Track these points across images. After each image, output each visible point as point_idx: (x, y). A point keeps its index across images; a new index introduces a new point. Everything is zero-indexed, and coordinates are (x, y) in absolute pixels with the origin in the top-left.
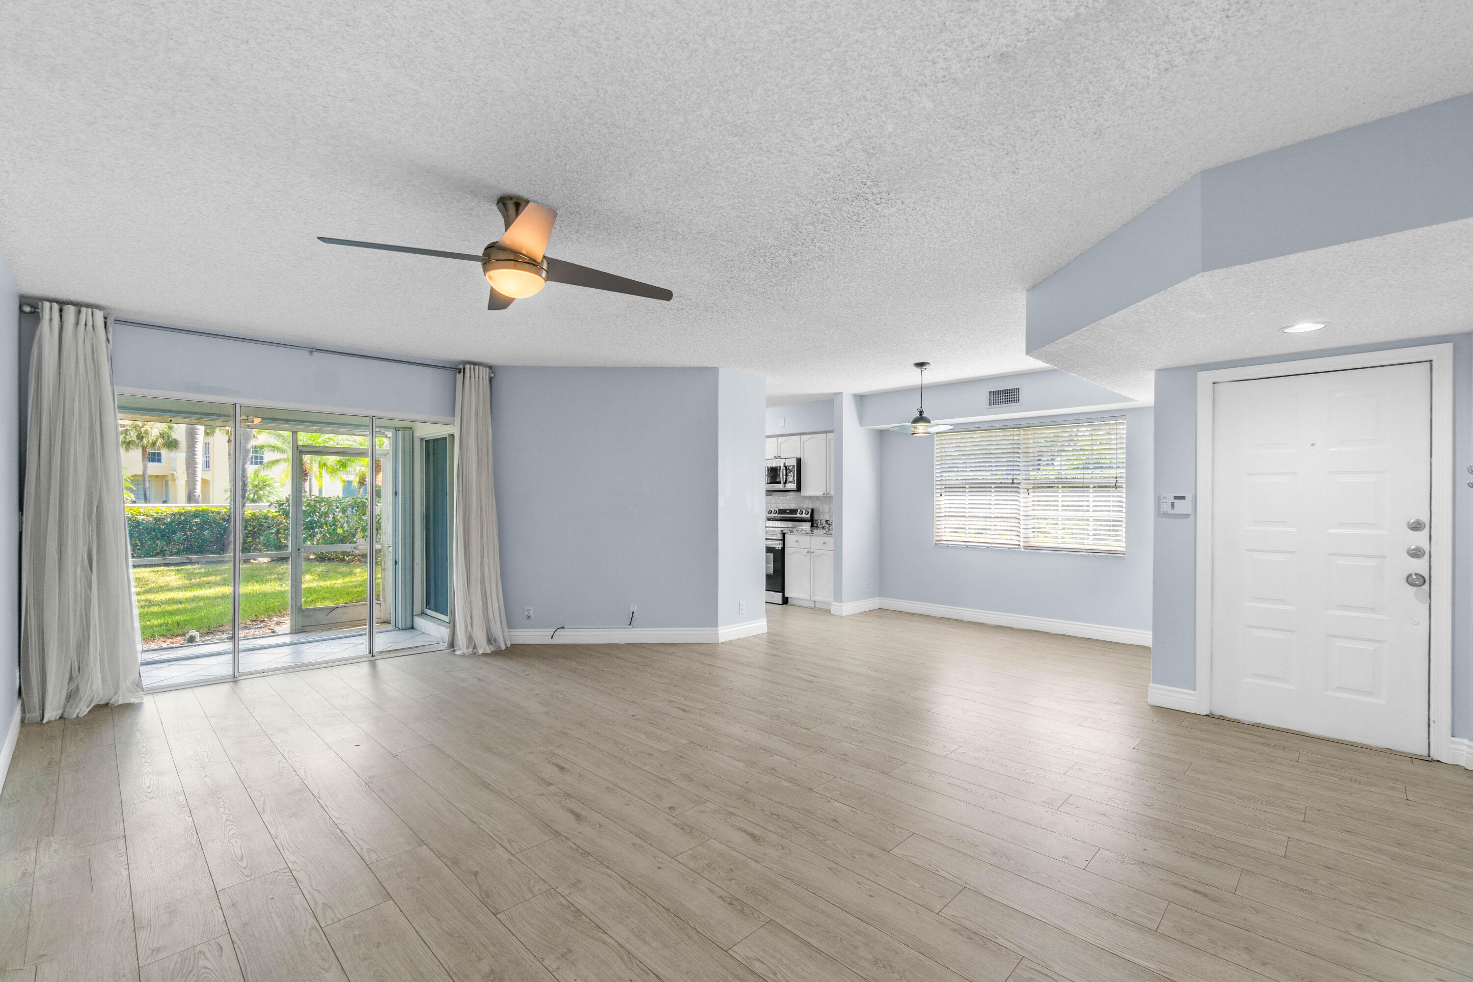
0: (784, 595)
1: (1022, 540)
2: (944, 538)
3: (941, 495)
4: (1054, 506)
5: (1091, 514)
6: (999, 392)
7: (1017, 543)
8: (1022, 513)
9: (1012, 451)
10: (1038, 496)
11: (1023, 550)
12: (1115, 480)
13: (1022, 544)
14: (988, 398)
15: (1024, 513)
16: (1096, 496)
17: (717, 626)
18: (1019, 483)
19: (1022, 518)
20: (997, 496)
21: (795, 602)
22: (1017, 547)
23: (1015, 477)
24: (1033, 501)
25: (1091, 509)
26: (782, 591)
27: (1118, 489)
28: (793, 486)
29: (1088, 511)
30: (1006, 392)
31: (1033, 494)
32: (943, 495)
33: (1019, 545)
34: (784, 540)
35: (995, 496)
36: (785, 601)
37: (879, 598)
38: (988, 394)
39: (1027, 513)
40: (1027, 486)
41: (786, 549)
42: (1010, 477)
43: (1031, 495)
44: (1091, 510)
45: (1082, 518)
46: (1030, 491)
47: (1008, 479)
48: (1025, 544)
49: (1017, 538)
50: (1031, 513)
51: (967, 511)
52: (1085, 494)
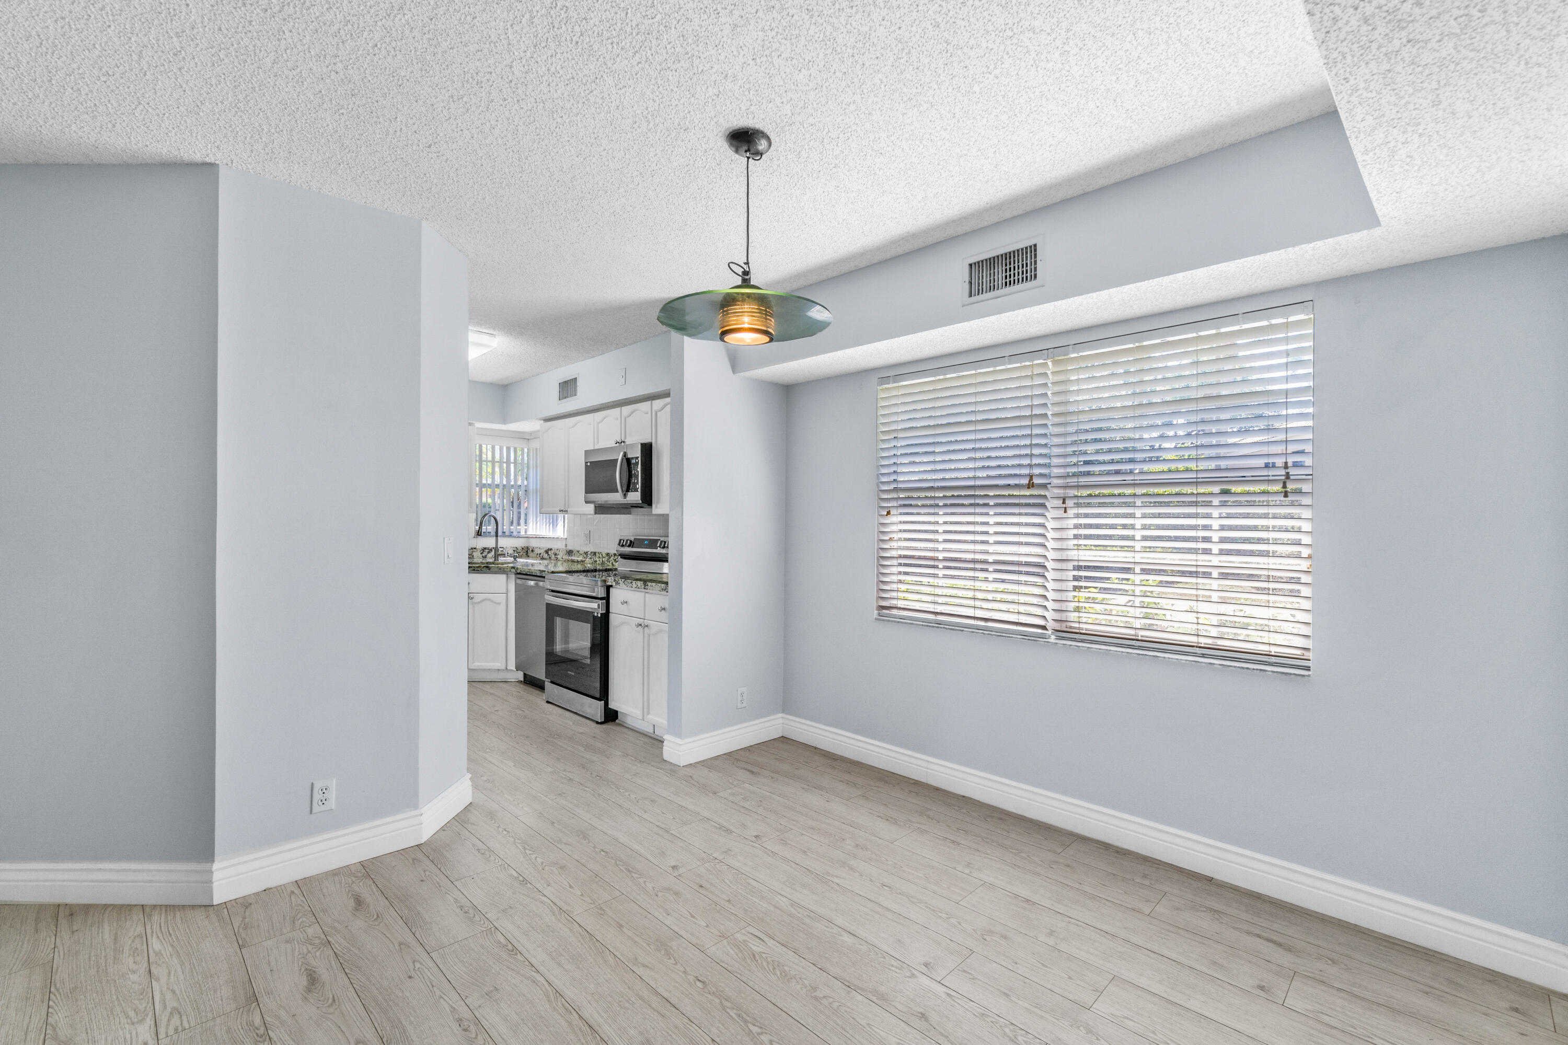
0: (606, 704)
1: (1050, 615)
2: (901, 604)
3: (888, 513)
4: (1125, 527)
5: (1215, 561)
6: (991, 262)
7: (1041, 622)
8: (1051, 555)
9: (1028, 413)
10: (1086, 516)
11: (1053, 639)
12: (1283, 472)
13: (1051, 625)
14: (967, 280)
15: (1058, 555)
16: (1229, 516)
17: (213, 861)
18: (1044, 486)
19: (1049, 565)
20: (1001, 514)
21: (630, 722)
22: (1040, 631)
23: (1036, 471)
24: (1077, 527)
25: (1215, 549)
26: (604, 695)
27: (1291, 498)
28: (635, 497)
29: (1207, 552)
30: (1007, 257)
31: (1075, 511)
32: (893, 512)
33: (1044, 628)
34: (607, 599)
35: (996, 514)
36: (611, 716)
37: (781, 715)
38: (967, 268)
39: (1064, 555)
40: (1060, 492)
41: (612, 616)
42: (1026, 471)
43: (1071, 512)
44: (1215, 551)
45: (1194, 569)
46: (1070, 503)
47: (1020, 476)
48: (1058, 626)
49: (1039, 611)
50: (1073, 554)
51: (941, 547)
52: (1201, 510)
